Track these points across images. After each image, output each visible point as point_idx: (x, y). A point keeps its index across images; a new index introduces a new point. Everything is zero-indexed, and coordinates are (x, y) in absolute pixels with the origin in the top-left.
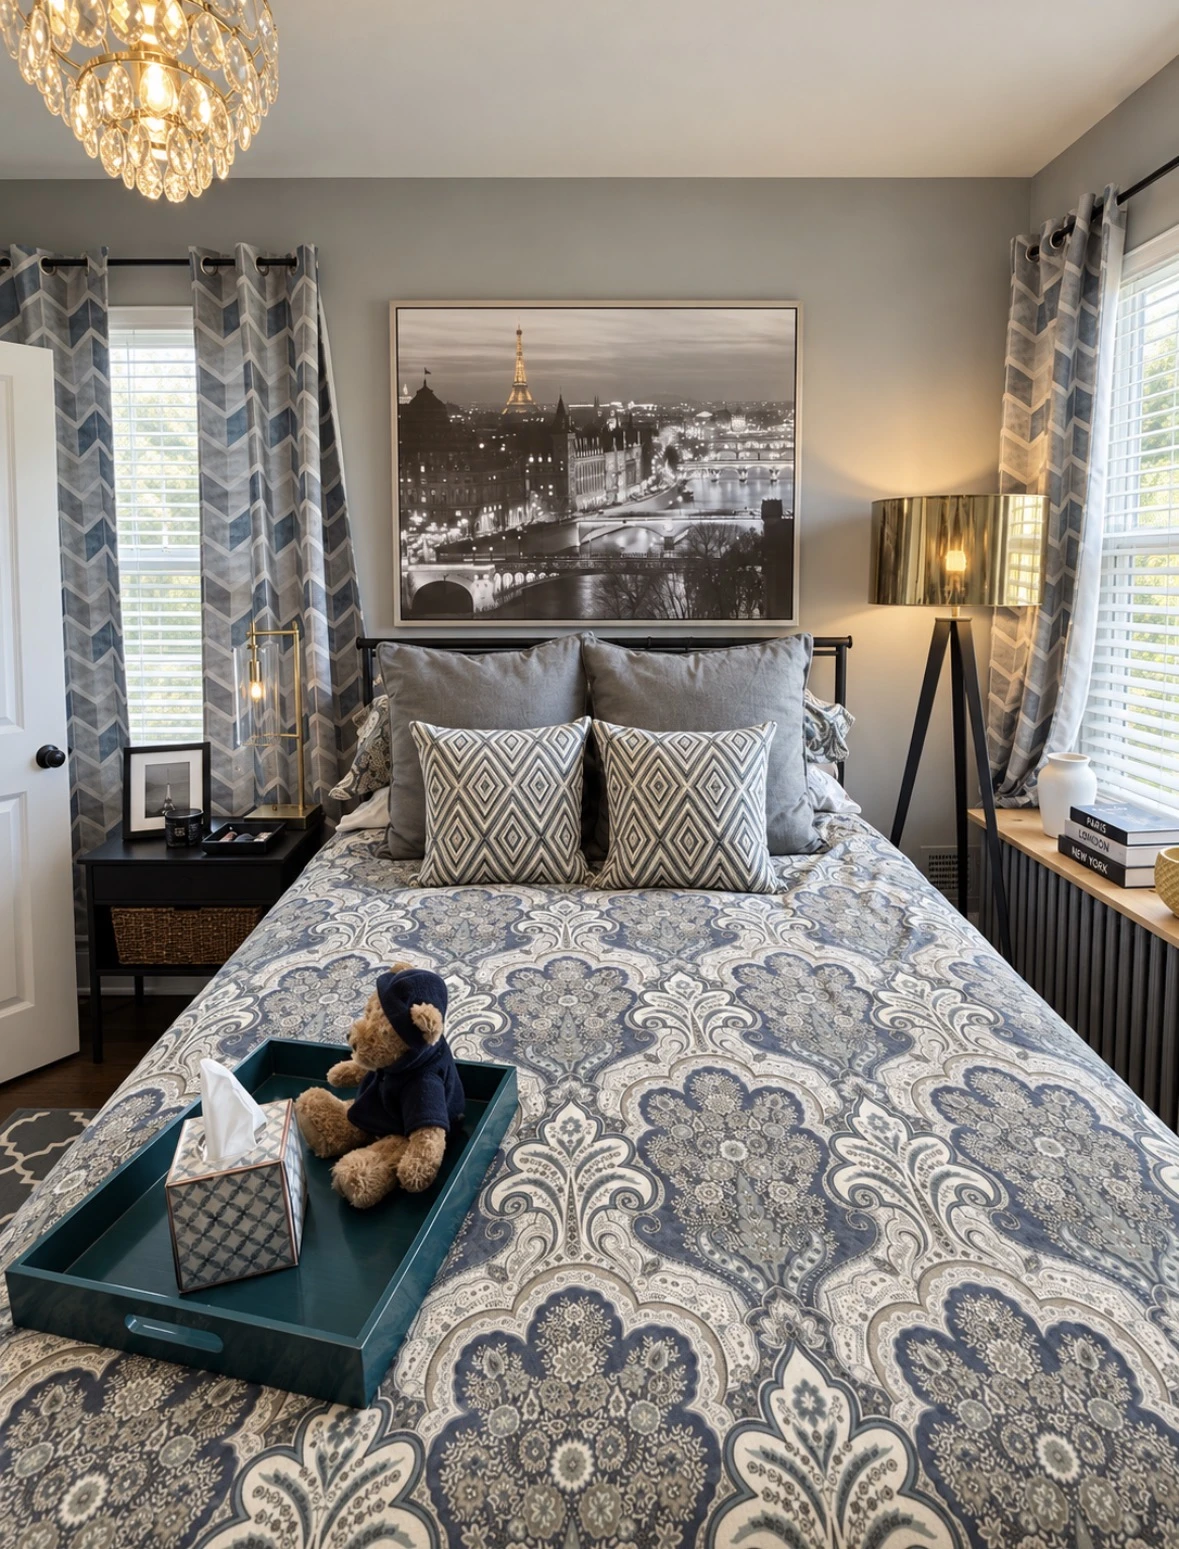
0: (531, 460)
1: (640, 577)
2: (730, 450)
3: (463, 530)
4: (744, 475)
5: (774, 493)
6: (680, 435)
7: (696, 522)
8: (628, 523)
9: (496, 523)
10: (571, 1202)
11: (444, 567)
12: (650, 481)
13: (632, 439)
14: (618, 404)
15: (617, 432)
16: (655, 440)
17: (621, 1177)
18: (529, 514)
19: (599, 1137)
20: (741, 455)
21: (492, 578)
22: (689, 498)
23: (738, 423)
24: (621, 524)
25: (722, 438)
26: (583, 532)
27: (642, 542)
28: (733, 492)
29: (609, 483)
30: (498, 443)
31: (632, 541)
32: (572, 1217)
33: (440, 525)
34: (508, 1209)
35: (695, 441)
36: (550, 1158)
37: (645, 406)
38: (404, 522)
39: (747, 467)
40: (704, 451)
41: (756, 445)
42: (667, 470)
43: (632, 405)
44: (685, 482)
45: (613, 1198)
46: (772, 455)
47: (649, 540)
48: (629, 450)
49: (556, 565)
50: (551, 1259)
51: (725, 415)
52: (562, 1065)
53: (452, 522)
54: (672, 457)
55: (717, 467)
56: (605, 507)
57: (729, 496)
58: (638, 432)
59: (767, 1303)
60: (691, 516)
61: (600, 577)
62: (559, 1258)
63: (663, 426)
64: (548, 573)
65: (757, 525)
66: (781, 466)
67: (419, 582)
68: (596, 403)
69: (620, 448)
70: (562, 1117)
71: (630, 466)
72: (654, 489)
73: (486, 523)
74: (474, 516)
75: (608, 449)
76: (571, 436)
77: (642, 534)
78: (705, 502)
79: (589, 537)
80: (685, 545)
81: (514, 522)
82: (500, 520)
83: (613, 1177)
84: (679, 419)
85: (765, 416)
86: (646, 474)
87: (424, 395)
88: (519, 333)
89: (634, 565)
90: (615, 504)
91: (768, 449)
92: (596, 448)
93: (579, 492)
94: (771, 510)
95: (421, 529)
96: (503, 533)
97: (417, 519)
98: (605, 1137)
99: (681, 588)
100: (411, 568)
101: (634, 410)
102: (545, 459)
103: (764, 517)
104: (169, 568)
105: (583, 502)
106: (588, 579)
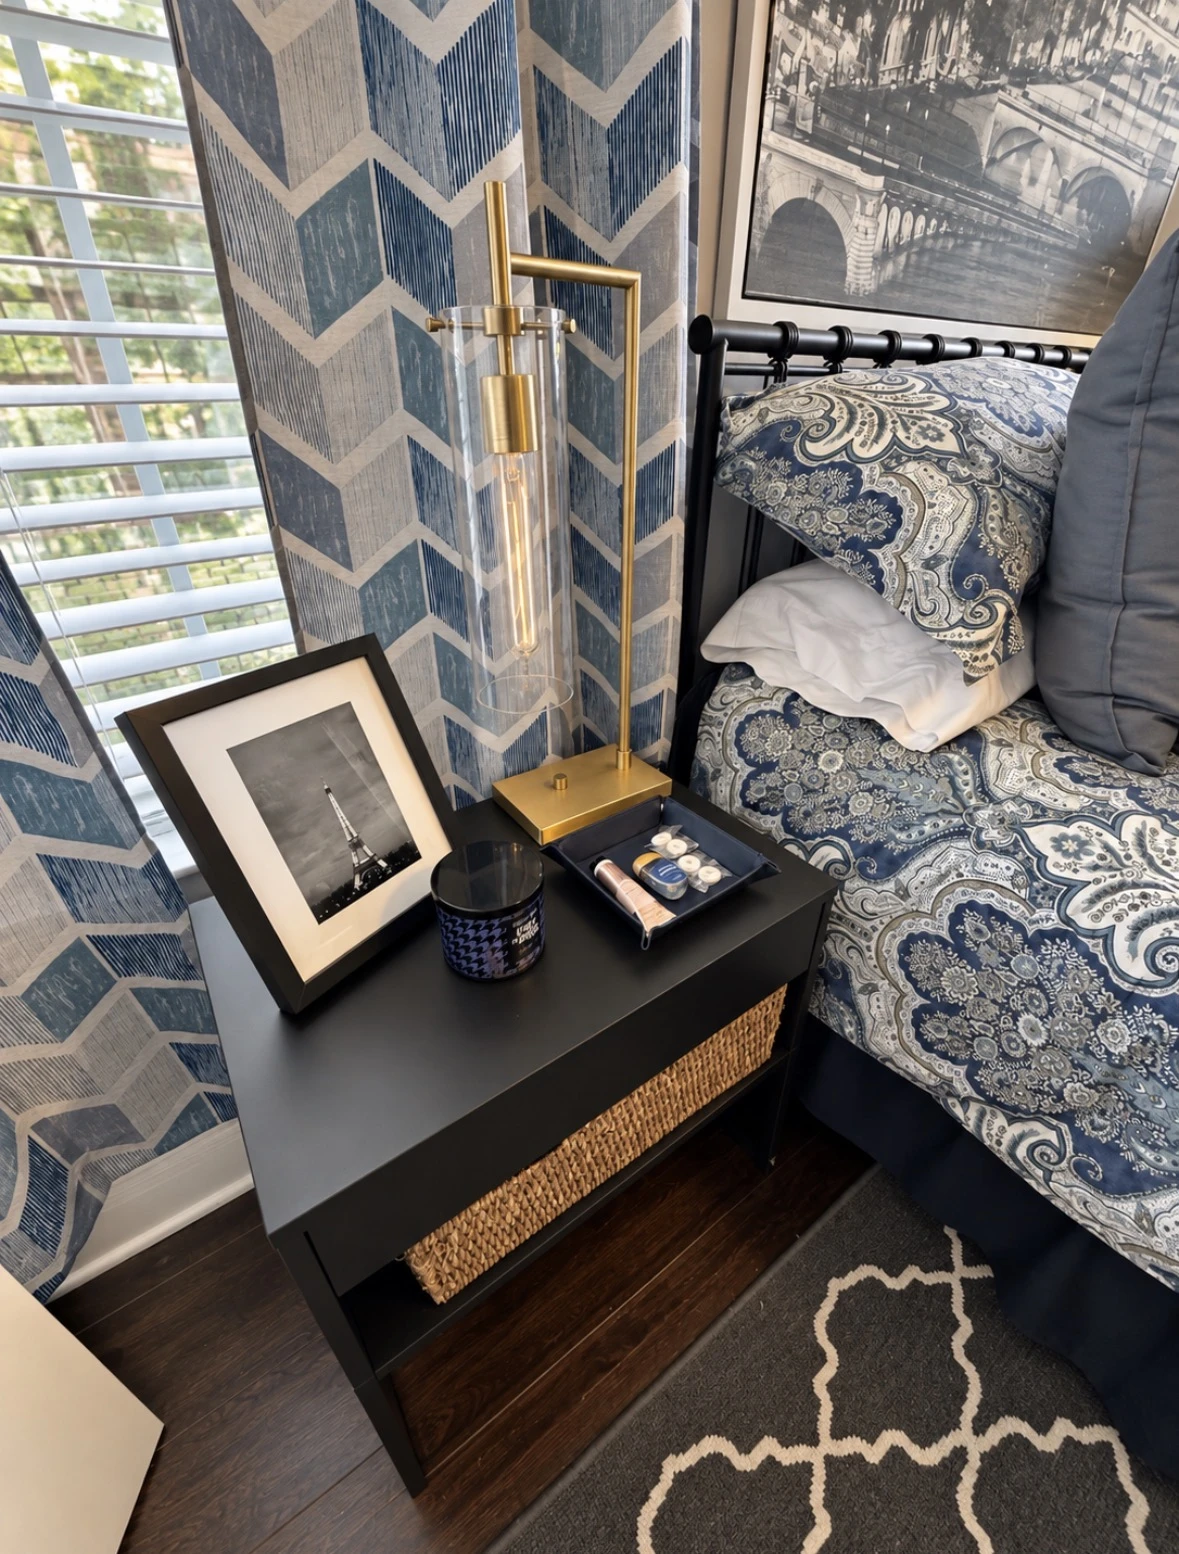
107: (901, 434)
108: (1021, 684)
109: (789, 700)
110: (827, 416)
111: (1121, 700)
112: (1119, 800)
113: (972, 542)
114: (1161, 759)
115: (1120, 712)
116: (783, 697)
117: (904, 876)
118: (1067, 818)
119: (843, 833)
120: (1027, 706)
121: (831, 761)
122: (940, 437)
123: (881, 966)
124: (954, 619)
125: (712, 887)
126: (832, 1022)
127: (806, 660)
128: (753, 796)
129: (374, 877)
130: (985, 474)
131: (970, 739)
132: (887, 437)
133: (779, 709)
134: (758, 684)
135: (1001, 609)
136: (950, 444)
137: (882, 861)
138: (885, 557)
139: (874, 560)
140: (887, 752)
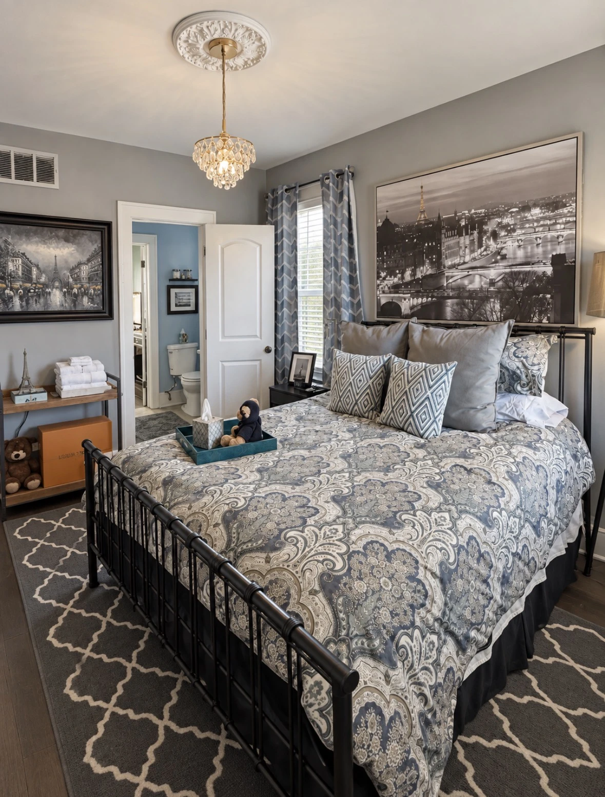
0: (426, 245)
1: (475, 301)
2: (529, 227)
3: (399, 279)
4: (539, 241)
5: (561, 250)
6: (499, 223)
7: (508, 270)
8: (470, 273)
9: (411, 275)
10: (309, 552)
11: (392, 295)
12: (483, 249)
13: (473, 229)
14: (467, 212)
15: (466, 226)
16: (485, 228)
17: (334, 557)
18: (426, 270)
19: (340, 540)
20: (537, 230)
21: (409, 300)
22: (504, 257)
23: (536, 212)
24: (466, 273)
25: (524, 221)
26: (448, 278)
27: (476, 283)
28: (532, 251)
29: (461, 253)
30: (413, 238)
31: (471, 282)
32: (305, 556)
33: (391, 277)
34: (289, 540)
35: (508, 225)
36: (317, 536)
37: (479, 211)
38: (378, 277)
39: (542, 236)
40: (514, 230)
41: (548, 222)
42: (491, 242)
43: (473, 211)
44: (502, 248)
45: (324, 560)
46: (558, 227)
47: (481, 281)
48: (472, 234)
49: (435, 294)
50: (286, 565)
51: (526, 208)
52: (354, 513)
53: (395, 276)
54: (495, 235)
55: (523, 238)
56: (459, 265)
57: (529, 254)
58: (476, 225)
59: (340, 640)
60: (506, 267)
61: (455, 300)
62: (288, 566)
63: (489, 219)
64: (432, 298)
65: (549, 270)
66: (565, 233)
67: (383, 301)
68: (456, 213)
69: (467, 234)
70: (335, 527)
71: (472, 242)
72: (485, 253)
73: (408, 276)
74: (403, 273)
75: (460, 235)
76: (443, 231)
77: (477, 278)
78: (515, 258)
79: (450, 281)
80: (500, 283)
81: (419, 275)
82: (414, 274)
83: (331, 555)
84: (500, 214)
85: (554, 205)
86: (480, 246)
87: (387, 222)
88: (422, 187)
89: (472, 294)
90: (464, 263)
91: (555, 224)
92: (455, 235)
93: (446, 258)
94: (557, 260)
95: (384, 279)
96: (414, 280)
97: (383, 274)
98: (343, 542)
99: (498, 307)
100: (381, 295)
101: (475, 213)
102: (432, 244)
103: (552, 264)
104: (313, 294)
105: (448, 263)
106: (449, 302)
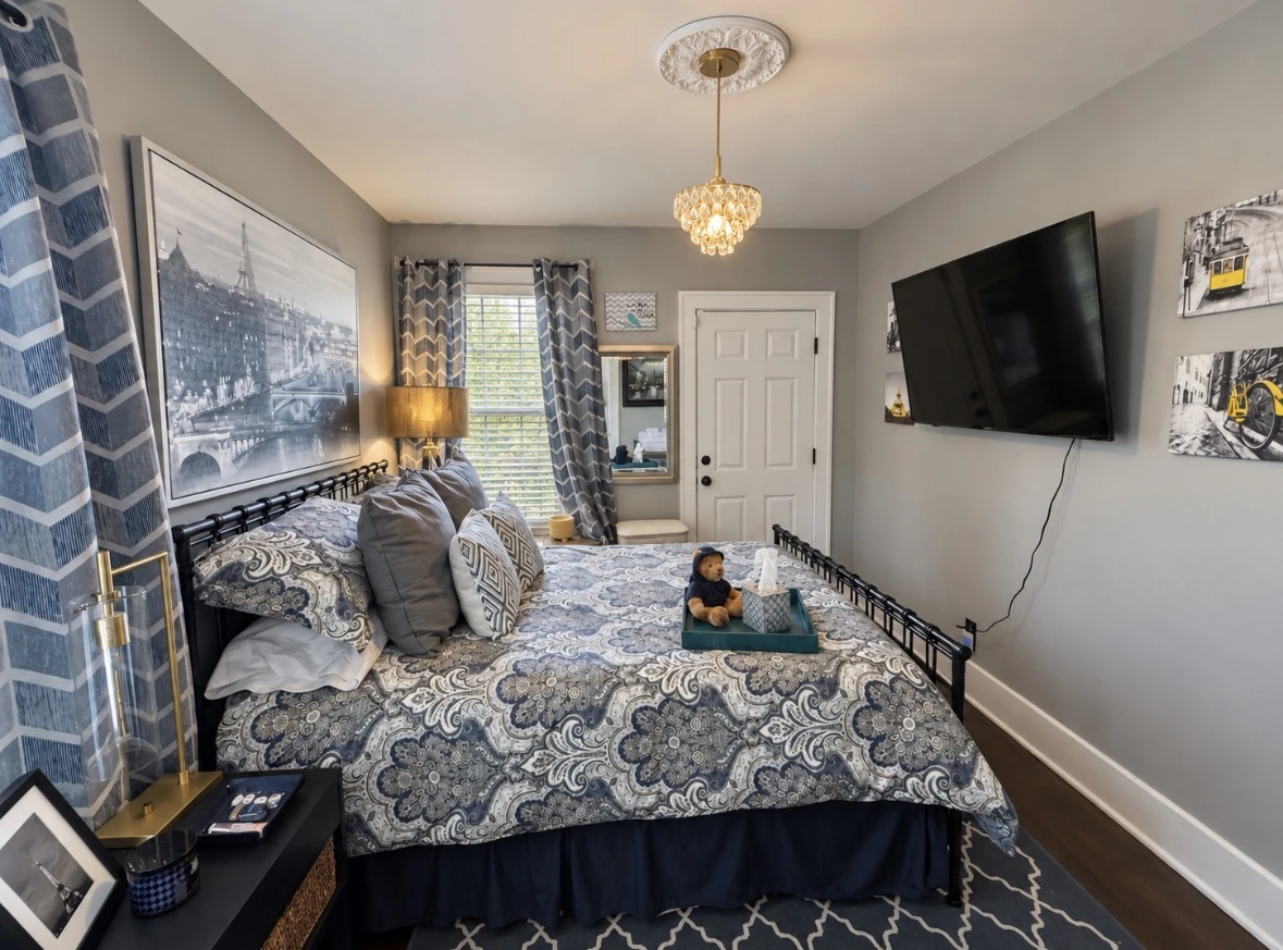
107: (294, 560)
108: (383, 640)
109: (278, 697)
110: (255, 558)
111: (417, 634)
112: (427, 674)
113: (341, 599)
114: (437, 648)
115: (419, 638)
116: (273, 698)
117: (367, 749)
118: (413, 690)
119: (333, 747)
120: (388, 650)
121: (313, 716)
122: (311, 558)
123: (372, 798)
124: (346, 630)
125: (279, 803)
126: (362, 851)
127: (278, 671)
128: (273, 759)
129: (75, 902)
130: (336, 569)
131: (371, 675)
132: (288, 563)
133: (275, 705)
134: (255, 698)
135: (362, 621)
136: (317, 560)
137: (355, 747)
138: (307, 612)
139: (303, 616)
140: (339, 698)
